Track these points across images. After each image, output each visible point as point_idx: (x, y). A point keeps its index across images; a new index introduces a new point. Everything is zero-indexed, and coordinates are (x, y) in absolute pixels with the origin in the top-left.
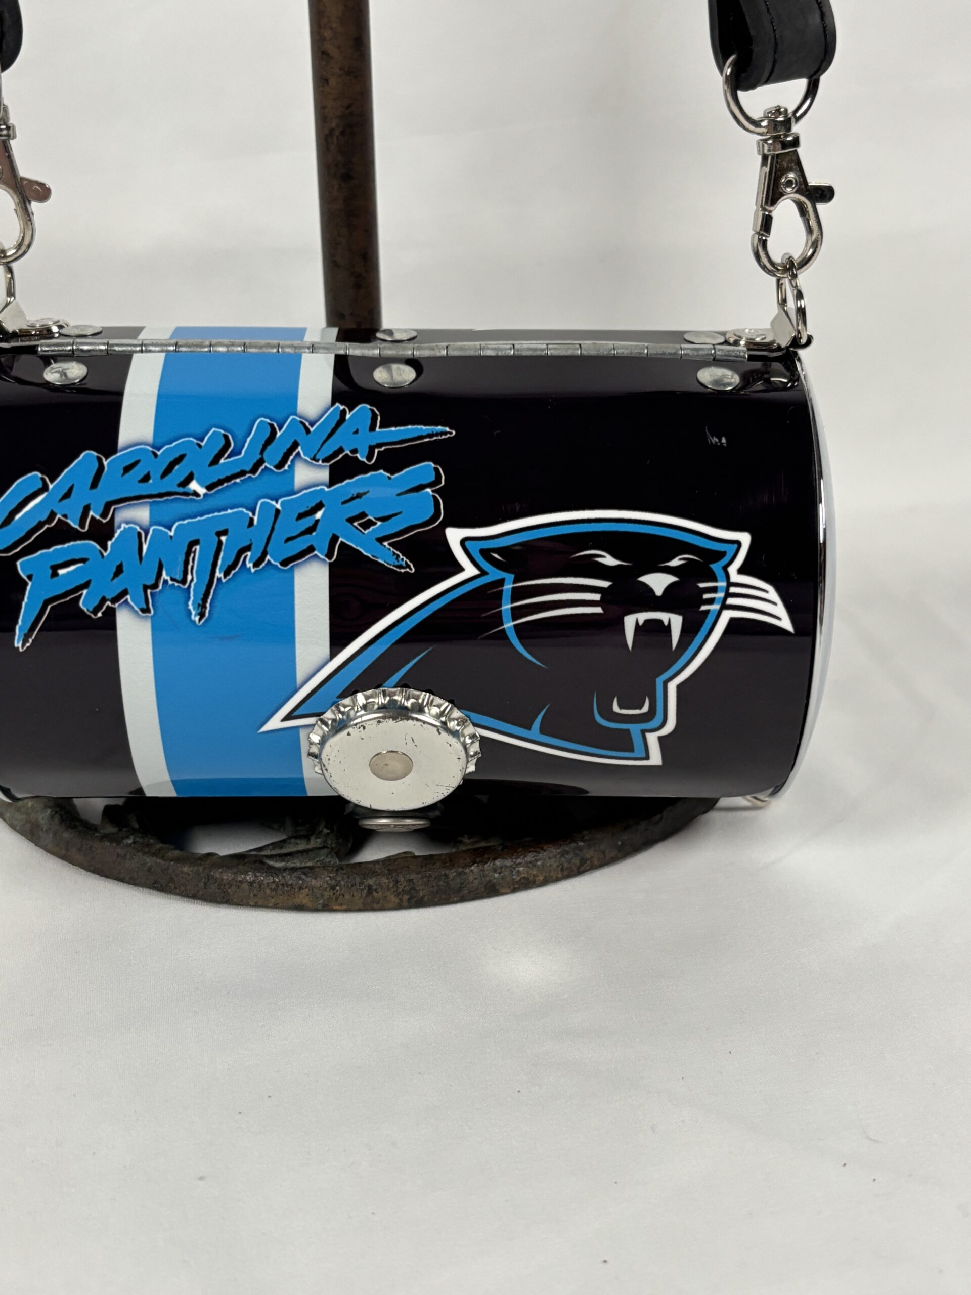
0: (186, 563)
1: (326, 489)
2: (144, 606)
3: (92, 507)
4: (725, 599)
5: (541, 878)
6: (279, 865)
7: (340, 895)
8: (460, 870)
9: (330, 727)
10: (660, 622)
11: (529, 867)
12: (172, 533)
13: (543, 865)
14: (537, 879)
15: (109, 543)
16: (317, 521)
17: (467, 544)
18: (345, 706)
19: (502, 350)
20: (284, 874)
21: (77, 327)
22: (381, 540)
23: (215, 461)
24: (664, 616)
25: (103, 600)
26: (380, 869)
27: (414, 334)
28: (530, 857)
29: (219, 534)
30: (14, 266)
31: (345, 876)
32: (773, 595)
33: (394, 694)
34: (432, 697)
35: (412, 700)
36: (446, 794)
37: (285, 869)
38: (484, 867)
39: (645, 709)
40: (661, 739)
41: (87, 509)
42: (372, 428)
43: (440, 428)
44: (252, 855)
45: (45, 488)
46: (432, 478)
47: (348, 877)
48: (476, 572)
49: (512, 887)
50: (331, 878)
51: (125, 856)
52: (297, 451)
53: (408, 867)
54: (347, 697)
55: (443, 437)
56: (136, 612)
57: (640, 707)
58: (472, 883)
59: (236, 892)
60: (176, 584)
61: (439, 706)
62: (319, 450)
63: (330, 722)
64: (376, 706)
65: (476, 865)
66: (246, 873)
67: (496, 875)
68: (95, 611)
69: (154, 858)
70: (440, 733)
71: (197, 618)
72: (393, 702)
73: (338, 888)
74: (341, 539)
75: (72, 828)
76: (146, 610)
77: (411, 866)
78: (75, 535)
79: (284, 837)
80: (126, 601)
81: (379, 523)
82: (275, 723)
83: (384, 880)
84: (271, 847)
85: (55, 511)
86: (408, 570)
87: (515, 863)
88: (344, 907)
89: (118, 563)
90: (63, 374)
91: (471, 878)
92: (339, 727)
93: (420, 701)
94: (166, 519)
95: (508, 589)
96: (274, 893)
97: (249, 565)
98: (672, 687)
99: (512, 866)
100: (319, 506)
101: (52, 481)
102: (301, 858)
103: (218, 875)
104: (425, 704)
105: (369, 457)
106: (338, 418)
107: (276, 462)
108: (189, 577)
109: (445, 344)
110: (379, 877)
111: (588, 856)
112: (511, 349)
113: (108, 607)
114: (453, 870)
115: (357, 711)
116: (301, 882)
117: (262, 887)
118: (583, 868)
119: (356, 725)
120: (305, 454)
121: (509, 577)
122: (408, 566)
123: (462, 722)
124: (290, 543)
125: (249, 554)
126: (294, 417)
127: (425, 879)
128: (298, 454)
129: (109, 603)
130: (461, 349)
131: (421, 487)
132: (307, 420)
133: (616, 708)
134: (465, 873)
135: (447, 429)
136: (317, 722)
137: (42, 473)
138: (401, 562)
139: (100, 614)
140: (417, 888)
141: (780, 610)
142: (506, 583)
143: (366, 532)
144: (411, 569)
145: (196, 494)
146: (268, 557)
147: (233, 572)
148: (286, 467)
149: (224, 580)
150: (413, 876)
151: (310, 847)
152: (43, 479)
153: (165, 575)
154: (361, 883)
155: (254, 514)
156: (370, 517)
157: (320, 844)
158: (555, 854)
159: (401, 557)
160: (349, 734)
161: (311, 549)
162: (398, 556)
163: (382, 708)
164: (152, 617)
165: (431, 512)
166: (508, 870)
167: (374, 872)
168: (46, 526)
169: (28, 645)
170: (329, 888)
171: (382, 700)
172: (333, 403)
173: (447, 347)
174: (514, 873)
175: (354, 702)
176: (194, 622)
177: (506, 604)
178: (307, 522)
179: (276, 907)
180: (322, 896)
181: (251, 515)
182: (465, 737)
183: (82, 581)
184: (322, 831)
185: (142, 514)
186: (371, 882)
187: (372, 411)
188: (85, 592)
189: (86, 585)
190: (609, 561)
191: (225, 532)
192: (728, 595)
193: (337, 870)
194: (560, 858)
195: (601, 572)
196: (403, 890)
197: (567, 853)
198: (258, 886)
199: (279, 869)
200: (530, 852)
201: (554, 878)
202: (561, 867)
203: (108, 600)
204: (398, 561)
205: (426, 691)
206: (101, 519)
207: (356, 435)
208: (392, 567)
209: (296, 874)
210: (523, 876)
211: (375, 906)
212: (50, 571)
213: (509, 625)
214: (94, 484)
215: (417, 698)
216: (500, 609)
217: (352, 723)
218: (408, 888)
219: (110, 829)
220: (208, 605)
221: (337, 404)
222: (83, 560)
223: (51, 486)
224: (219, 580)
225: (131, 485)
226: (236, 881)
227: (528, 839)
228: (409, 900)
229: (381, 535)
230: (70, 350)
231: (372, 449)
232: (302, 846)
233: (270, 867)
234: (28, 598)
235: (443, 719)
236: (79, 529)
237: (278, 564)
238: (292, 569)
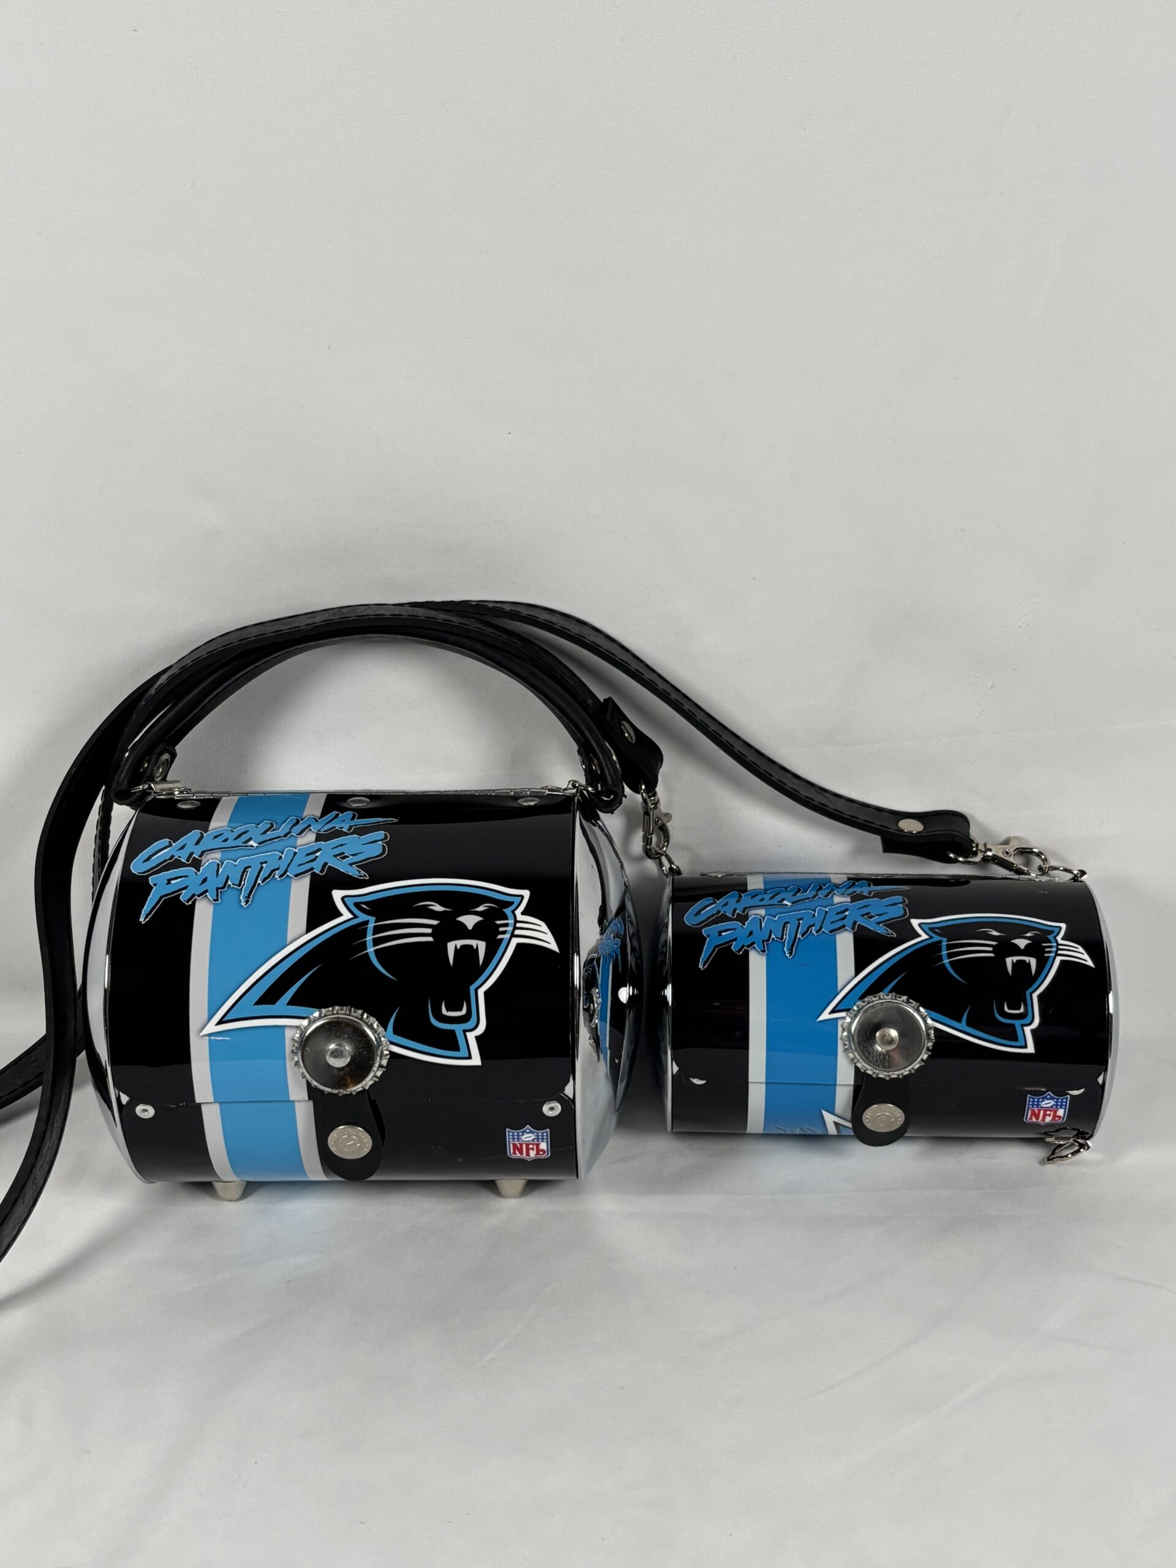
0: (783, 931)
1: (850, 904)
2: (763, 949)
3: (737, 910)
4: (1057, 951)
10: (1024, 961)
12: (776, 920)
15: (746, 923)
16: (846, 916)
17: (922, 925)
23: (795, 894)
24: (1026, 959)
25: (743, 946)
29: (799, 920)
32: (1081, 949)
40: (1032, 1033)
41: (735, 910)
42: (869, 887)
43: (902, 887)
45: (713, 904)
46: (901, 901)
48: (927, 937)
55: (905, 890)
56: (759, 952)
57: (1019, 1009)
60: (778, 940)
62: (844, 892)
68: (739, 951)
71: (788, 955)
74: (858, 923)
76: (764, 951)
80: (754, 947)
81: (877, 917)
82: (826, 1015)
85: (719, 911)
89: (750, 930)
94: (773, 913)
95: (945, 945)
98: (1035, 996)
100: (847, 910)
105: (869, 895)
106: (852, 885)
107: (824, 895)
108: (785, 937)
113: (745, 950)
120: (838, 893)
121: (945, 940)
122: (892, 935)
124: (834, 924)
125: (813, 928)
128: (835, 893)
129: (746, 948)
133: (1006, 1009)
137: (712, 898)
138: (890, 932)
139: (741, 953)
141: (1086, 956)
142: (944, 942)
143: (871, 920)
146: (823, 929)
147: (806, 935)
148: (829, 897)
152: (712, 901)
153: (773, 936)
155: (815, 912)
156: (872, 915)
159: (890, 930)
161: (844, 926)
162: (887, 930)
164: (767, 954)
165: (903, 912)
168: (717, 916)
169: (705, 967)
176: (787, 957)
177: (944, 951)
178: (841, 916)
181: (813, 913)
183: (733, 938)
185: (762, 912)
188: (734, 943)
189: (735, 940)
190: (995, 933)
191: (801, 919)
192: (1058, 949)
195: (992, 938)
206: (742, 913)
207: (861, 889)
208: (886, 934)
212: (718, 934)
213: (945, 960)
214: (737, 903)
216: (941, 954)
220: (794, 949)
221: (850, 881)
222: (734, 929)
223: (716, 903)
225: (755, 902)
229: (878, 921)
231: (870, 892)
234: (707, 945)
236: (732, 917)
237: (827, 932)
238: (835, 934)
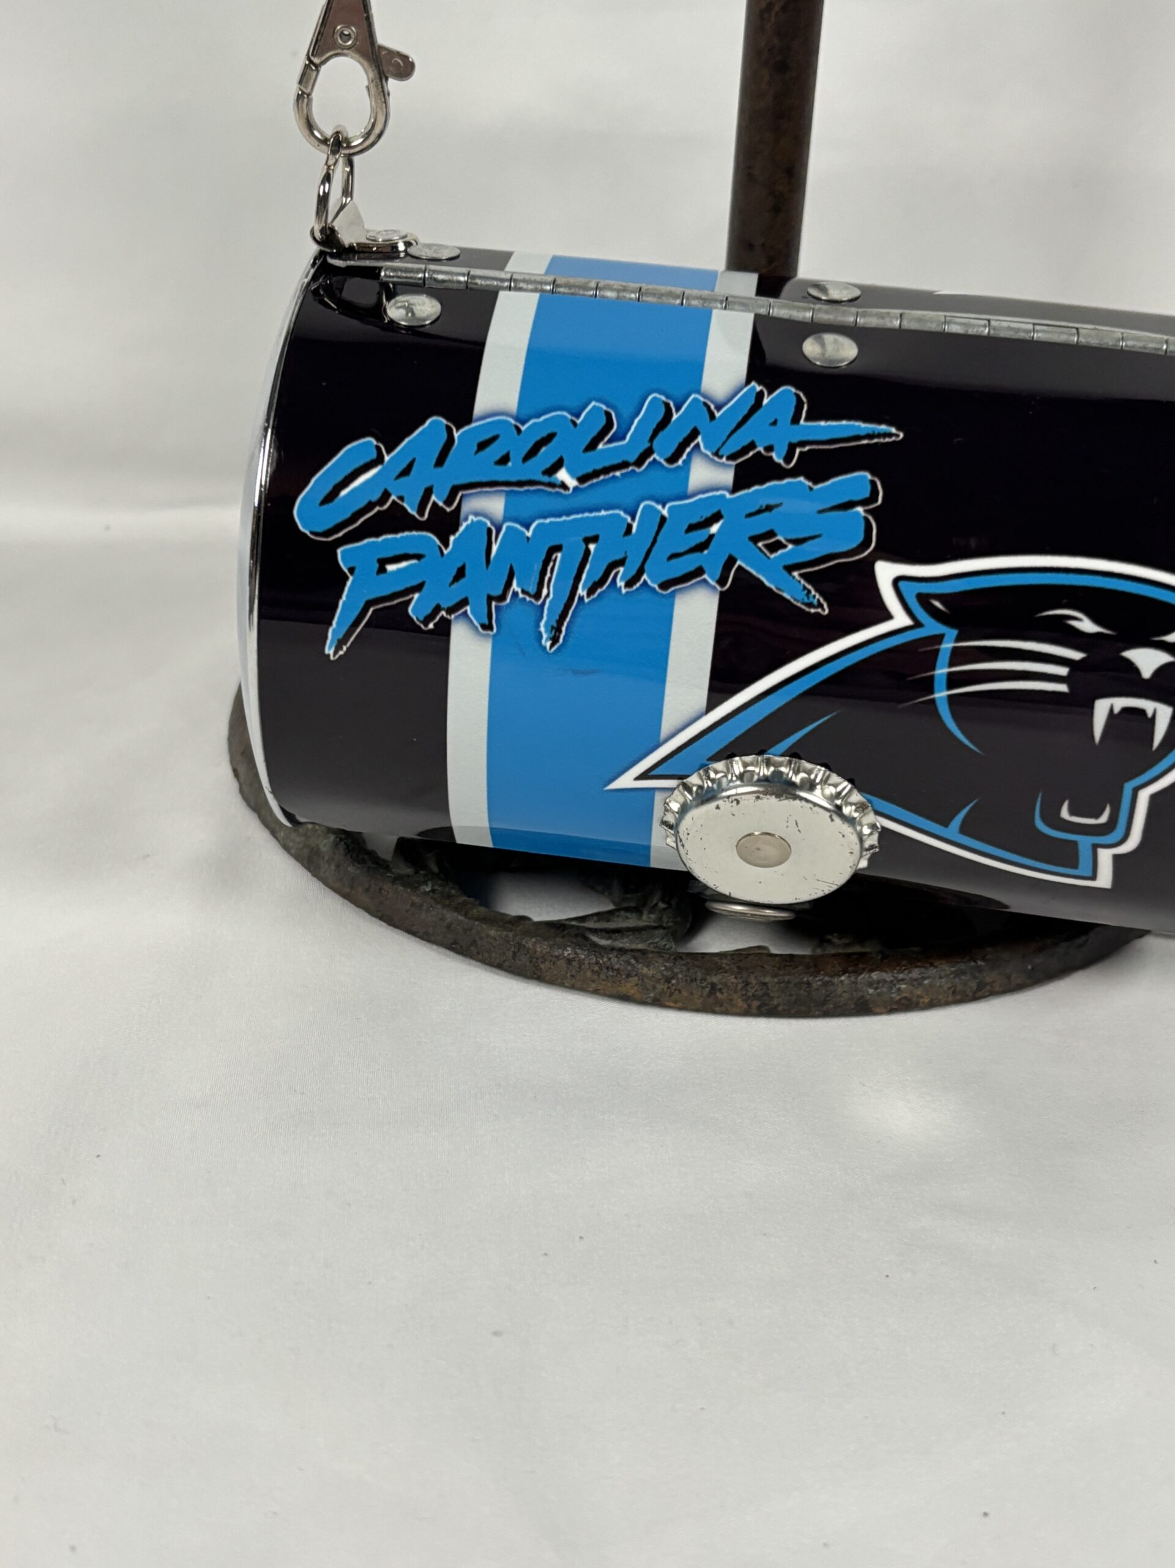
0: (543, 573)
1: (728, 496)
2: (486, 622)
3: (434, 489)
5: (926, 1000)
6: (604, 942)
7: (675, 990)
8: (827, 979)
9: (694, 795)
10: (1141, 712)
11: (913, 986)
12: (529, 534)
13: (931, 985)
14: (922, 1000)
15: (452, 538)
16: (712, 537)
17: (901, 584)
18: (716, 772)
19: (974, 326)
20: (611, 956)
21: (429, 246)
22: (790, 569)
23: (592, 446)
24: (1148, 706)
25: (437, 609)
26: (726, 964)
27: (857, 293)
28: (915, 973)
29: (588, 540)
30: (356, 159)
31: (684, 968)
33: (781, 764)
34: (828, 773)
35: (803, 775)
36: (827, 892)
37: (612, 949)
38: (856, 978)
39: (1104, 819)
40: (1117, 858)
41: (428, 492)
42: (795, 420)
43: (883, 428)
44: (573, 926)
45: (379, 460)
46: (866, 494)
47: (688, 970)
48: (907, 621)
49: (889, 1008)
50: (667, 969)
51: (421, 906)
52: (696, 442)
53: (763, 967)
54: (719, 760)
55: (887, 440)
56: (475, 628)
57: (1097, 817)
58: (840, 996)
59: (550, 968)
60: (528, 599)
61: (835, 786)
62: (724, 443)
63: (695, 789)
64: (756, 777)
65: (847, 975)
66: (565, 949)
67: (871, 991)
68: (426, 621)
69: (456, 914)
70: (832, 820)
71: (548, 644)
72: (778, 774)
73: (674, 981)
74: (739, 563)
75: (359, 863)
76: (487, 627)
77: (766, 967)
78: (411, 524)
79: (611, 907)
80: (465, 613)
81: (790, 546)
82: (626, 781)
83: (732, 979)
84: (595, 918)
85: (390, 490)
86: (819, 610)
87: (896, 978)
88: (680, 1005)
89: (460, 565)
90: (409, 309)
91: (839, 991)
92: (706, 796)
93: (812, 777)
94: (525, 515)
95: (946, 648)
96: (595, 977)
97: (620, 583)
98: (1144, 796)
99: (892, 981)
100: (716, 517)
101: (388, 452)
102: (631, 937)
103: (530, 945)
104: (818, 780)
105: (788, 458)
106: (752, 401)
107: (669, 454)
108: (545, 592)
109: (898, 312)
110: (726, 975)
111: (989, 980)
112: (985, 326)
113: (442, 618)
114: (817, 979)
115: (731, 781)
116: (629, 968)
117: (583, 967)
118: (980, 994)
119: (728, 797)
120: (706, 447)
121: (951, 633)
122: (820, 605)
123: (861, 807)
124: (674, 561)
125: (621, 569)
126: (697, 396)
127: (782, 985)
128: (698, 445)
129: (443, 613)
130: (920, 320)
131: (849, 505)
132: (712, 402)
133: (1065, 813)
134: (833, 984)
135: (893, 430)
136: (678, 786)
137: (378, 440)
138: (811, 599)
139: (431, 626)
140: (772, 995)
142: (945, 639)
143: (773, 556)
144: (823, 610)
145: (563, 486)
146: (645, 577)
147: (599, 591)
148: (680, 462)
149: (586, 600)
150: (768, 979)
151: (641, 924)
152: (378, 448)
153: (515, 586)
154: (703, 980)
155: (633, 519)
156: (780, 538)
157: (654, 921)
158: (948, 972)
159: (813, 592)
160: (718, 807)
161: (699, 571)
162: (809, 592)
163: (766, 779)
164: (494, 636)
165: (860, 537)
166: (886, 985)
167: (720, 968)
168: (377, 509)
169: (341, 653)
170: (664, 980)
171: (766, 771)
172: (748, 382)
173: (901, 315)
174: (894, 991)
175: (729, 769)
176: (545, 648)
177: (942, 668)
178: (699, 536)
179: (596, 992)
180: (654, 988)
181: (629, 520)
182: (862, 826)
183: (415, 582)
184: (656, 904)
185: (494, 505)
186: (715, 979)
187: (798, 396)
188: (416, 596)
189: (419, 588)
190: (1087, 625)
191: (595, 539)
193: (675, 959)
194: (954, 978)
195: (1074, 639)
196: (753, 995)
197: (963, 973)
198: (578, 966)
199: (602, 947)
200: (917, 967)
201: (942, 1002)
202: (953, 988)
203: (444, 609)
204: (808, 598)
205: (822, 765)
206: (444, 507)
207: (773, 428)
208: (799, 605)
209: (624, 958)
210: (904, 995)
211: (717, 1009)
212: (377, 566)
213: (941, 694)
214: (440, 461)
215: (809, 772)
216: (932, 673)
217: (724, 794)
218: (760, 993)
219: (406, 870)
220: (564, 629)
221: (753, 384)
222: (419, 557)
223: (387, 458)
224: (581, 599)
225: (484, 467)
226: (552, 956)
227: (916, 949)
228: (759, 1008)
229: (790, 562)
230: (420, 279)
231: (792, 448)
232: (632, 921)
233: (595, 945)
234: (347, 596)
235: (839, 802)
236: (417, 516)
237: (656, 586)
238: (673, 594)
